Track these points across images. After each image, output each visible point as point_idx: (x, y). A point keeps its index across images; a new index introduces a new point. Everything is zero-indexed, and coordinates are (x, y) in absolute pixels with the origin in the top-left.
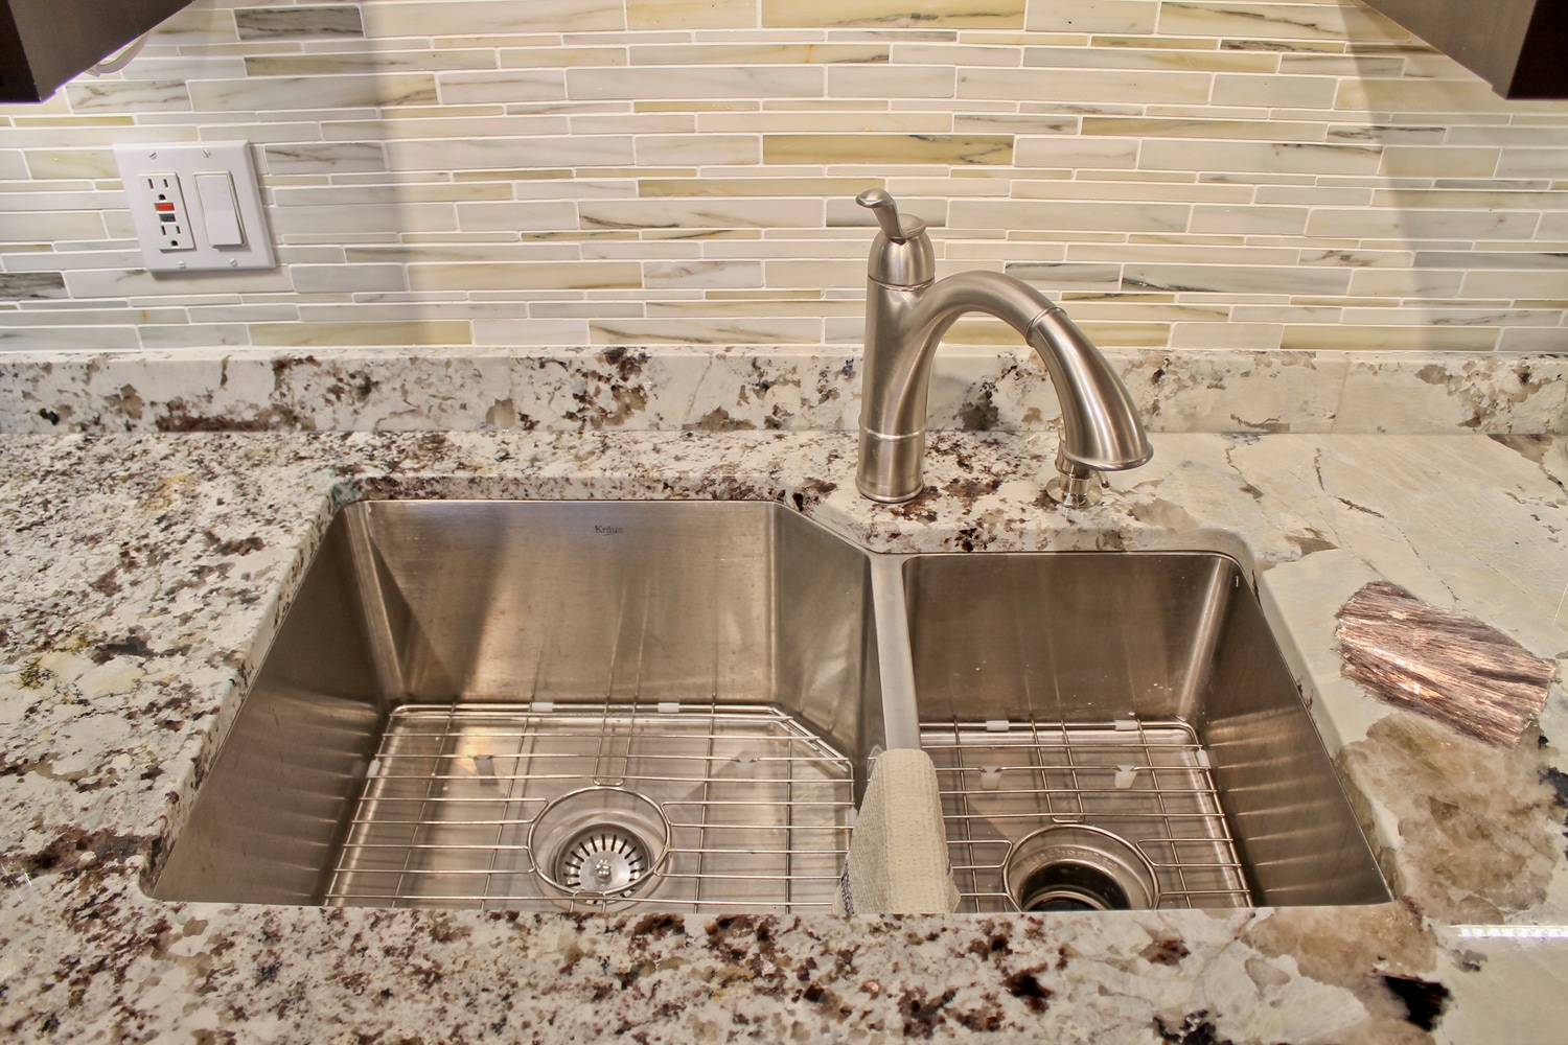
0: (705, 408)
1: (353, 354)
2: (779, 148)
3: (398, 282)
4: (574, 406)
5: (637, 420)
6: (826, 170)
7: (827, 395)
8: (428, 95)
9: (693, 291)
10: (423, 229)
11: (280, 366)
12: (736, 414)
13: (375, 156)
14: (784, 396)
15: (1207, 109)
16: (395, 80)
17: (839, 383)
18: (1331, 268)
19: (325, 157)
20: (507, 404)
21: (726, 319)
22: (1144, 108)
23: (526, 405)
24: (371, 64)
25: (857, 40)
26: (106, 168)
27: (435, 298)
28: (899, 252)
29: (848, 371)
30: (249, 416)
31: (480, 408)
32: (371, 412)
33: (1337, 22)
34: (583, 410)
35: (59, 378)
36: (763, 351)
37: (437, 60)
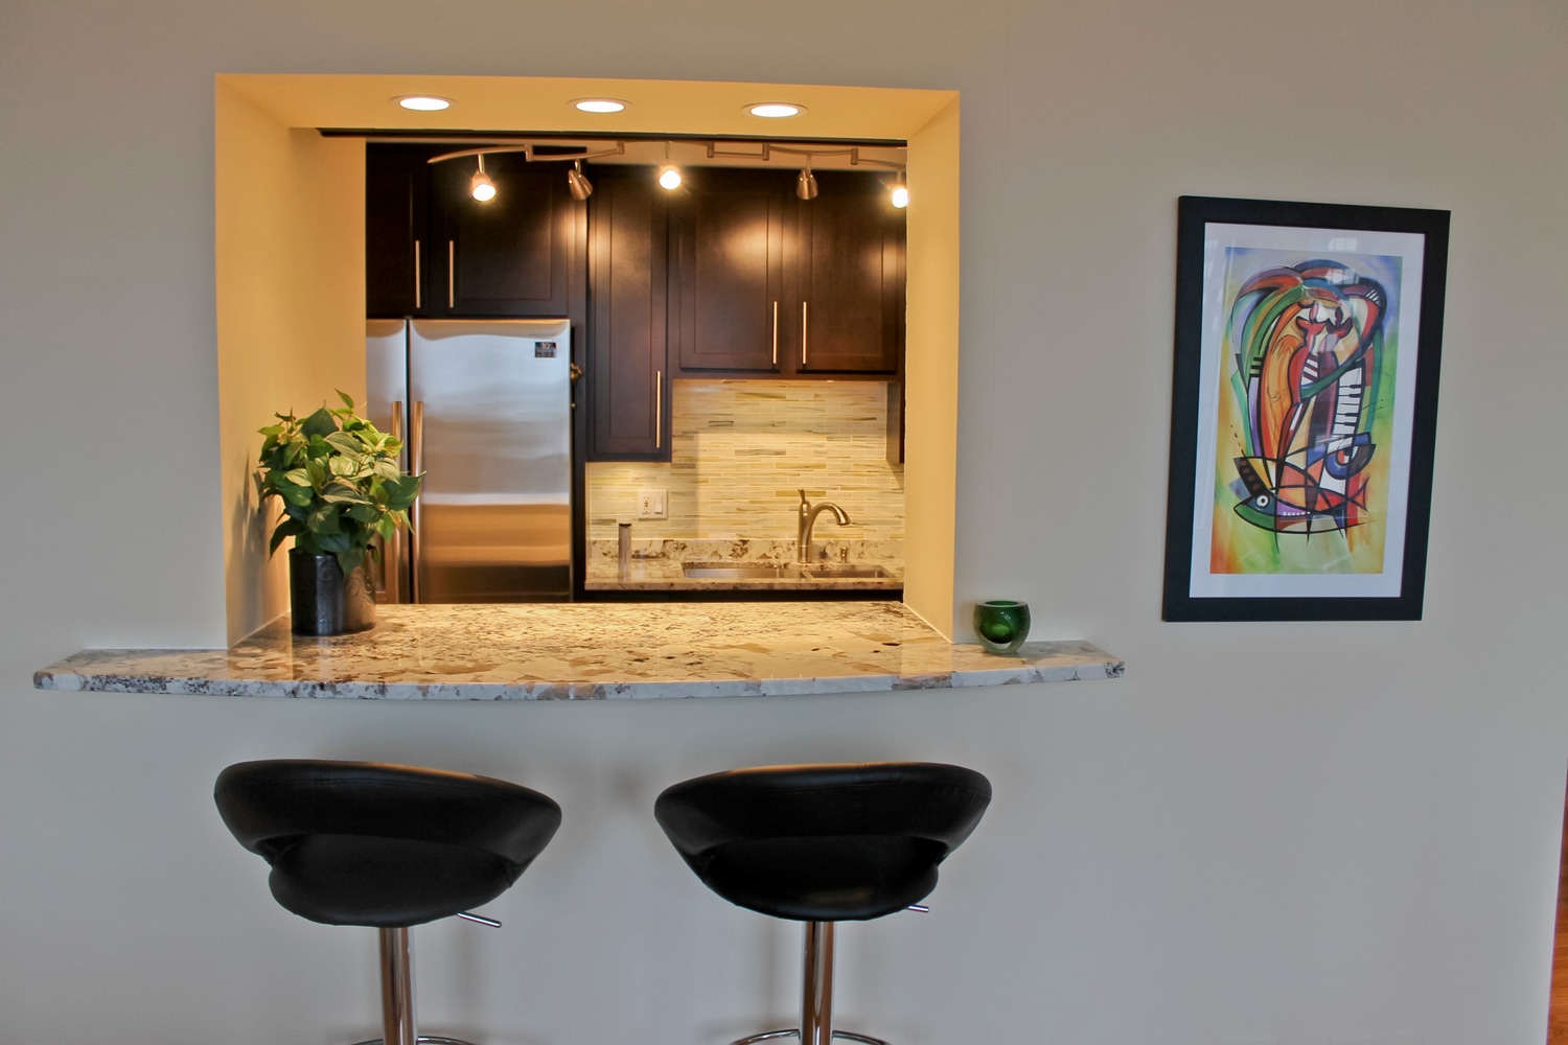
0: (761, 553)
1: (682, 540)
2: (779, 494)
3: (694, 523)
4: (731, 552)
5: (746, 557)
6: (788, 498)
7: (789, 550)
8: (707, 481)
9: (759, 526)
10: (703, 511)
11: (665, 541)
12: (768, 555)
13: (693, 494)
14: (779, 550)
15: (865, 485)
16: (701, 478)
17: (792, 547)
18: (898, 519)
19: (683, 494)
20: (716, 552)
21: (766, 533)
22: (852, 485)
23: (720, 553)
24: (696, 475)
25: (794, 471)
26: (635, 495)
27: (702, 527)
28: (805, 506)
29: (793, 544)
30: (654, 554)
31: (710, 553)
32: (684, 554)
33: (888, 467)
34: (734, 554)
35: (611, 544)
36: (775, 539)
37: (711, 474)
